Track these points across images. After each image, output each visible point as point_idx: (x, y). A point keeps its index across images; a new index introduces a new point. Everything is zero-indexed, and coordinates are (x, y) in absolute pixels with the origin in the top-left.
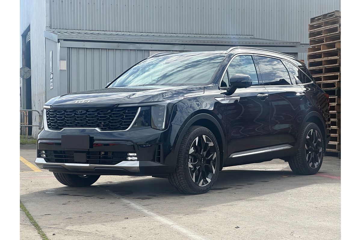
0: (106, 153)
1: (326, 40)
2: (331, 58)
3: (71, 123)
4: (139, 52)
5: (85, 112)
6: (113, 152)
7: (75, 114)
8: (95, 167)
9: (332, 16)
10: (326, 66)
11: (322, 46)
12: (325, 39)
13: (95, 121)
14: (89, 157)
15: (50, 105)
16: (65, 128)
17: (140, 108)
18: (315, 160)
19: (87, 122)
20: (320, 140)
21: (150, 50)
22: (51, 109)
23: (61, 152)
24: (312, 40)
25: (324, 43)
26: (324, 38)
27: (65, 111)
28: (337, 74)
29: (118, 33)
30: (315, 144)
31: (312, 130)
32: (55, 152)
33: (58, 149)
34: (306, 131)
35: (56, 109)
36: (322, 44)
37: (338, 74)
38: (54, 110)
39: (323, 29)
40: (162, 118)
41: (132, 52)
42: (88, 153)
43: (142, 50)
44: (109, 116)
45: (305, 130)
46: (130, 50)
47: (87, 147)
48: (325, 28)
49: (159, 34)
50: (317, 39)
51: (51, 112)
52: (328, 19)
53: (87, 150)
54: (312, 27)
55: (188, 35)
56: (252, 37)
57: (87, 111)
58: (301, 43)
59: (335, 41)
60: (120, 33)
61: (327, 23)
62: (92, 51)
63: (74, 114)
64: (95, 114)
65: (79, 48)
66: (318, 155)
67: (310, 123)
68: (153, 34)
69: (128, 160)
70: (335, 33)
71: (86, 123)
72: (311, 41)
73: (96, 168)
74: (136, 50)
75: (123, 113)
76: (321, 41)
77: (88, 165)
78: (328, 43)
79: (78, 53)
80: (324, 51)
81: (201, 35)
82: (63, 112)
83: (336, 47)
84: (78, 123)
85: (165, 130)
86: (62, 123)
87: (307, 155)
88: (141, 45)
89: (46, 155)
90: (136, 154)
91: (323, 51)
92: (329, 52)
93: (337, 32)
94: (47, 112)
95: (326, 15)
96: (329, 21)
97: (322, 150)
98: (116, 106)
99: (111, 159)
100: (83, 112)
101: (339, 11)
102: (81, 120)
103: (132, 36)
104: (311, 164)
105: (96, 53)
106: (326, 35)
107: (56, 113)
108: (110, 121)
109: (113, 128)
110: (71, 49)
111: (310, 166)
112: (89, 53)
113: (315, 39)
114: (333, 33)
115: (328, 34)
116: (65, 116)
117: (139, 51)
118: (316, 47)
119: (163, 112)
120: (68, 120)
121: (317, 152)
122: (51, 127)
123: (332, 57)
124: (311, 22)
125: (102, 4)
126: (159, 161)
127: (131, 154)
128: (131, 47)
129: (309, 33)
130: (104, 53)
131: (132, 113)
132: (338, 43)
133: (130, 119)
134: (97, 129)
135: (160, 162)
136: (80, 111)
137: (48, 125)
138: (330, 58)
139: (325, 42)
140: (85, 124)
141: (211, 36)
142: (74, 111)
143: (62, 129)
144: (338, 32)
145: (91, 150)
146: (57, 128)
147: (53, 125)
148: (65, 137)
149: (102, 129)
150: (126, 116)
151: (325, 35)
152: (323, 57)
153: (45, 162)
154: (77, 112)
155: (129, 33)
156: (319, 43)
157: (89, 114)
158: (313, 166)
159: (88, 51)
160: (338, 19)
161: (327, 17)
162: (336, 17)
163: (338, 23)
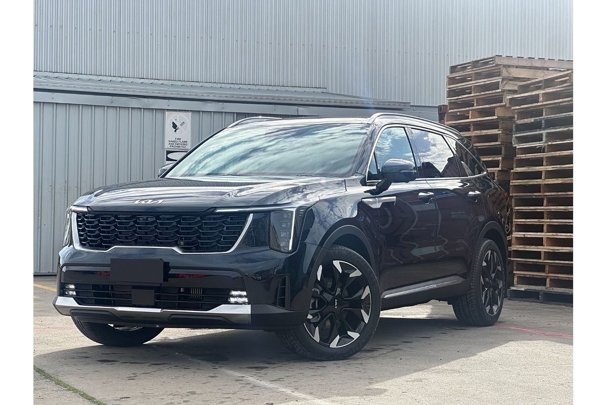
0: (187, 290)
1: (477, 103)
2: (486, 133)
3: (127, 238)
4: (147, 113)
5: (154, 219)
6: (204, 289)
7: (136, 222)
8: (172, 315)
9: (487, 63)
10: (478, 145)
11: (470, 112)
12: (475, 101)
13: (172, 235)
14: (158, 297)
15: (87, 207)
16: (114, 246)
17: (251, 215)
18: (493, 302)
19: (156, 236)
20: (499, 268)
21: (165, 109)
22: (89, 212)
23: (105, 287)
24: (452, 101)
25: (474, 108)
26: (474, 99)
27: (116, 217)
28: (496, 159)
29: (100, 78)
30: (493, 275)
31: (489, 252)
32: (95, 287)
33: (101, 281)
34: (482, 254)
35: (97, 213)
36: (471, 108)
37: (499, 158)
38: (93, 215)
39: (472, 85)
40: (288, 233)
41: (135, 112)
42: (158, 289)
43: (153, 109)
44: (197, 228)
45: (480, 252)
46: (132, 108)
47: (158, 279)
48: (477, 83)
49: (171, 83)
50: (461, 100)
51: (87, 217)
52: (481, 69)
53: (159, 285)
54: (452, 81)
55: (219, 85)
56: (325, 90)
57: (158, 218)
58: (412, 104)
59: (493, 105)
60: (104, 78)
61: (479, 76)
62: (66, 108)
63: (132, 223)
64: (172, 223)
65: (43, 103)
66: (496, 292)
67: (486, 240)
68: (161, 82)
69: (229, 303)
70: (494, 91)
71: (154, 238)
72: (450, 103)
73: (173, 317)
74: (143, 110)
75: (223, 222)
76: (469, 104)
77: (158, 310)
78: (481, 107)
79: (42, 112)
80: (475, 120)
81: (241, 86)
82: (113, 218)
83: (496, 115)
84: (140, 238)
85: (294, 253)
86: (108, 237)
87: (483, 294)
88: (151, 100)
89: (76, 292)
90: (244, 293)
91: (472, 120)
92: (484, 121)
93: (498, 91)
94: (78, 217)
95: (477, 62)
96: (484, 72)
97: (503, 284)
98: (211, 210)
99: (200, 300)
100: (150, 220)
101: (502, 56)
102: (146, 233)
103: (127, 83)
104: (488, 308)
105: (74, 111)
106: (478, 94)
107: (99, 221)
108: (200, 235)
109: (204, 248)
110: (43, 105)
111: (488, 311)
112: (61, 111)
113: (456, 100)
114: (490, 92)
115: (482, 93)
116: (116, 226)
117: (147, 110)
118: (458, 114)
119: (289, 222)
120: (120, 233)
121: (496, 288)
122: (87, 244)
123: (489, 131)
124: (452, 72)
125: (75, 28)
126: (283, 305)
127: (234, 293)
128: (134, 103)
129: (448, 90)
130: (87, 112)
131: (238, 223)
132: (499, 108)
133: (234, 233)
134: (175, 249)
135: (284, 307)
136: (145, 217)
137: (81, 240)
138: (484, 132)
139: (475, 105)
140: (153, 241)
141: (258, 87)
142: (133, 217)
143: (109, 247)
144: (500, 90)
145: (165, 284)
146: (99, 246)
147: (91, 241)
148: (118, 262)
149: (184, 249)
150: (227, 228)
151: (475, 94)
152: (472, 129)
153: (76, 305)
154: (139, 220)
155: (120, 79)
156: (465, 108)
157: (161, 224)
158: (491, 311)
159: (59, 108)
160: (500, 69)
161: (479, 64)
162: (497, 65)
163: (499, 76)
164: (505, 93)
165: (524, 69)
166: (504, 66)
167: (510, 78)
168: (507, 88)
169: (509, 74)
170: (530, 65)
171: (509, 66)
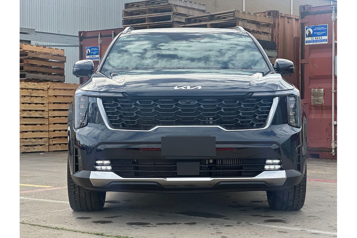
5: (197, 102)
8: (221, 182)
15: (122, 93)
17: (277, 98)
19: (199, 117)
27: (156, 101)
38: (129, 100)
39: (146, 17)
52: (154, 6)
54: (126, 13)
57: (201, 101)
64: (216, 105)
75: (258, 104)
82: (153, 102)
85: (301, 128)
89: (112, 167)
93: (170, 21)
95: (149, 1)
98: (250, 94)
99: (241, 169)
100: (193, 103)
102: (190, 114)
106: (151, 23)
107: (136, 104)
109: (243, 125)
116: (157, 109)
124: (126, 8)
126: (299, 169)
129: (123, 19)
131: (268, 105)
134: (219, 127)
135: (300, 171)
136: (188, 101)
142: (176, 100)
144: (172, 21)
147: (127, 122)
154: (182, 103)
160: (171, 6)
161: (150, 3)
162: (169, 4)
163: (170, 11)
164: (175, 23)
165: (183, 8)
166: (174, 5)
167: (177, 13)
168: (176, 20)
169: (177, 11)
170: (185, 6)
171: (177, 6)
